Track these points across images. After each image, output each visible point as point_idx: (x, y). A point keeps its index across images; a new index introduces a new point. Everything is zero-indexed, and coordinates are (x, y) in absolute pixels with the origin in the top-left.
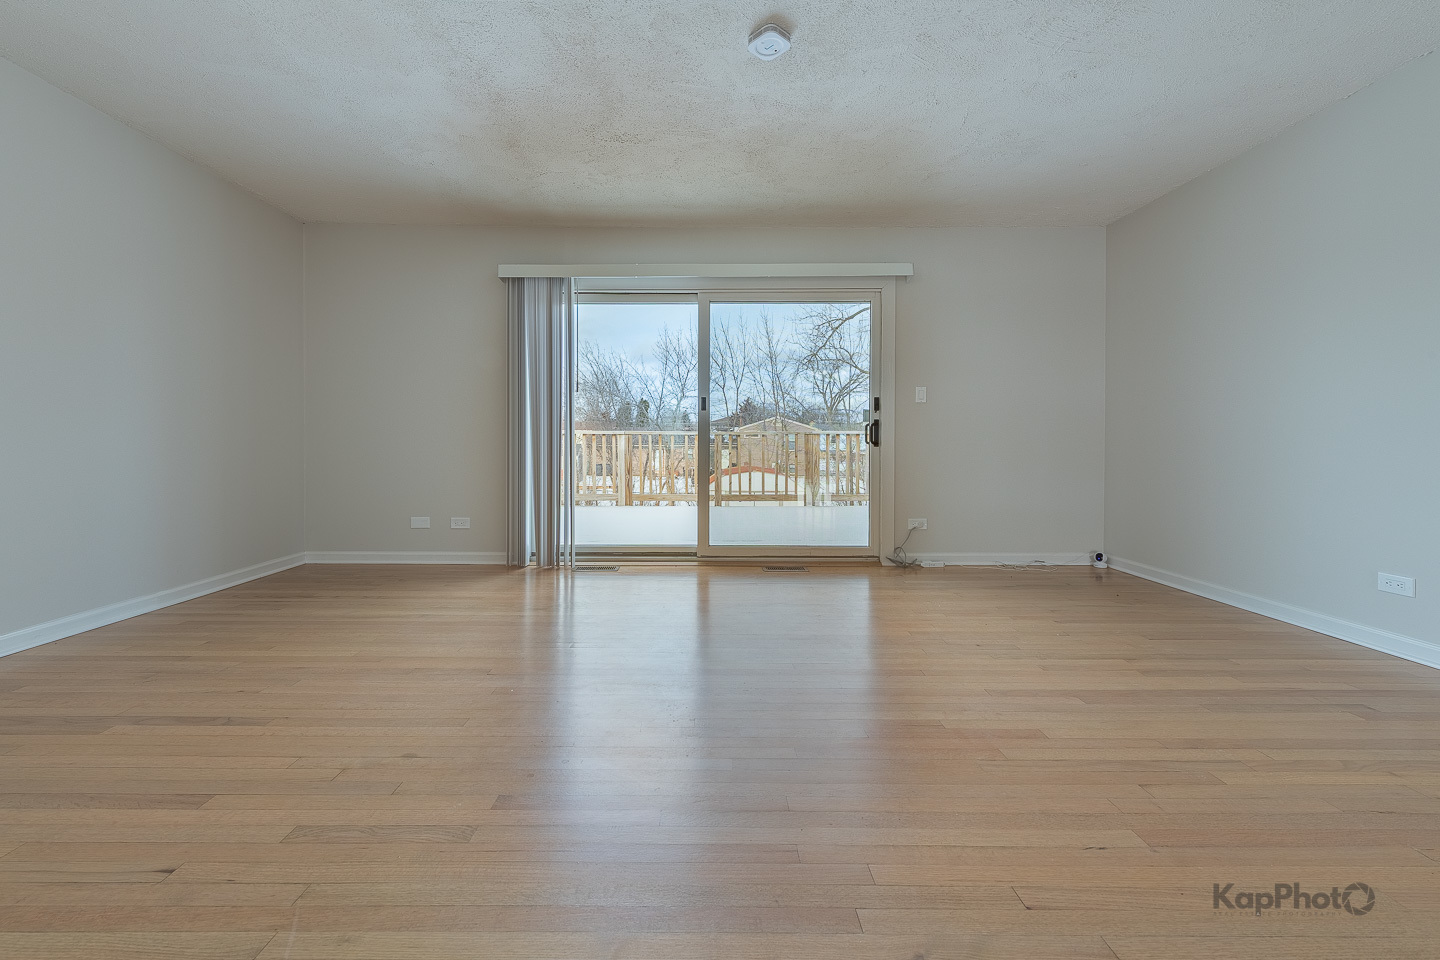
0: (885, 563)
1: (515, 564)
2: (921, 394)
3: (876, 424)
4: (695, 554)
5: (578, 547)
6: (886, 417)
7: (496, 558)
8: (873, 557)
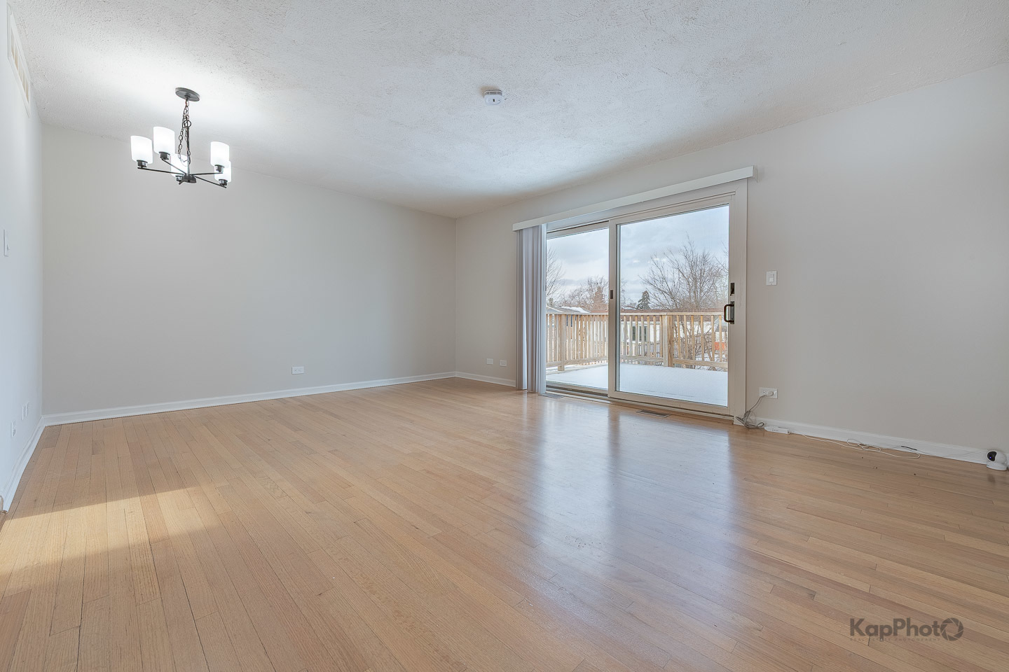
0: (737, 422)
1: (519, 388)
2: (771, 280)
3: (732, 305)
4: (606, 395)
5: (548, 382)
6: (739, 299)
7: (511, 383)
8: (730, 416)
